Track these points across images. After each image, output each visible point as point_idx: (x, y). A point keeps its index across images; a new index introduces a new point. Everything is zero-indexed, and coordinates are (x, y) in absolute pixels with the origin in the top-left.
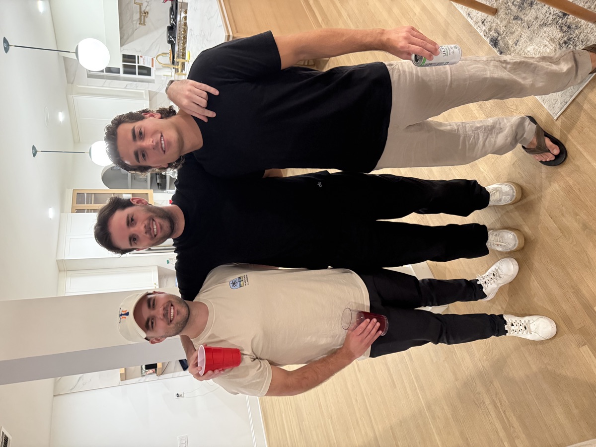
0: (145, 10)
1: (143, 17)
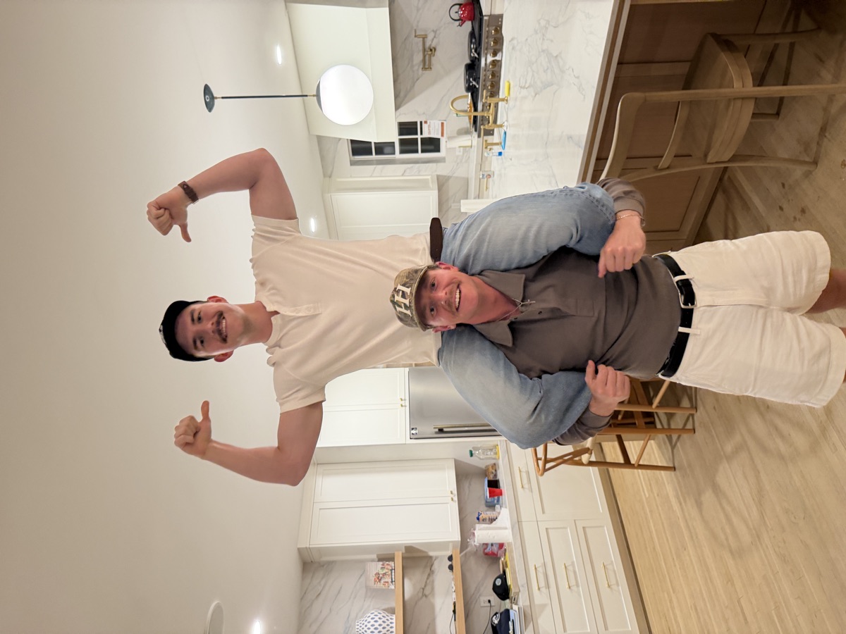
0: (431, 45)
1: (427, 57)
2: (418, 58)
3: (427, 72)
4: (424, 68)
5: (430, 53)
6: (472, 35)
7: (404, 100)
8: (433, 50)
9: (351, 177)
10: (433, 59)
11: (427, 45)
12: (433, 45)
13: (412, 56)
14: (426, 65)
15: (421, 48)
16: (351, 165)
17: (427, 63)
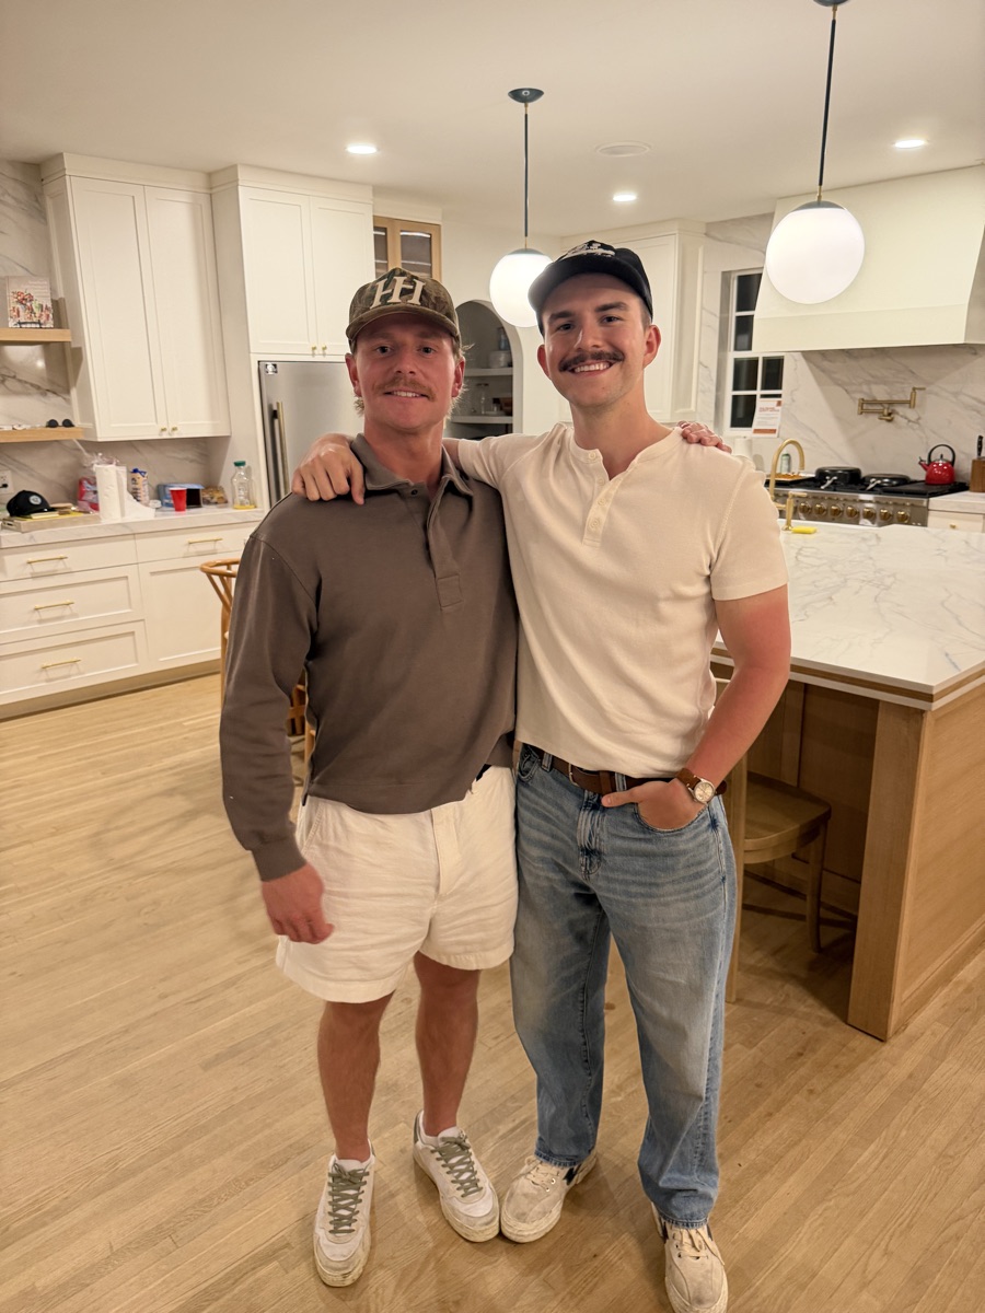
0: (898, 413)
1: (879, 407)
2: (881, 393)
3: (855, 407)
4: (863, 402)
5: (886, 412)
6: (904, 480)
7: (818, 367)
8: (889, 417)
9: (704, 272)
10: (875, 418)
11: (899, 409)
12: (897, 418)
13: (885, 383)
14: (867, 406)
15: (896, 398)
16: (724, 273)
17: (870, 407)
